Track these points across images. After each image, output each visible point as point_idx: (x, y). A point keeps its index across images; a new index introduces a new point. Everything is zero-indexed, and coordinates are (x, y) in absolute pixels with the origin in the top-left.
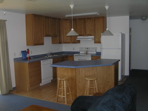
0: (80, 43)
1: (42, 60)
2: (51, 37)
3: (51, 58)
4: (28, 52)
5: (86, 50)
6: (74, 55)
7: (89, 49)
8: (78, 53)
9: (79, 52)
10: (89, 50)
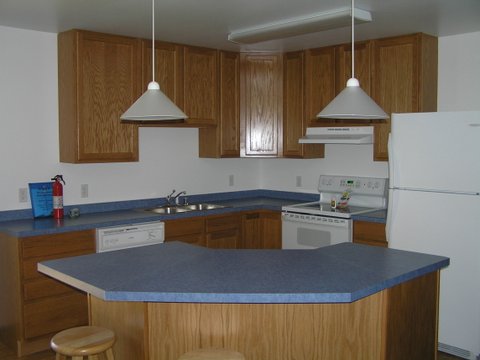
0: (323, 157)
1: (102, 226)
2: (196, 130)
3: (161, 218)
4: (56, 187)
5: (343, 189)
6: (284, 208)
7: (358, 186)
8: (311, 199)
9: (317, 197)
10: (356, 190)
